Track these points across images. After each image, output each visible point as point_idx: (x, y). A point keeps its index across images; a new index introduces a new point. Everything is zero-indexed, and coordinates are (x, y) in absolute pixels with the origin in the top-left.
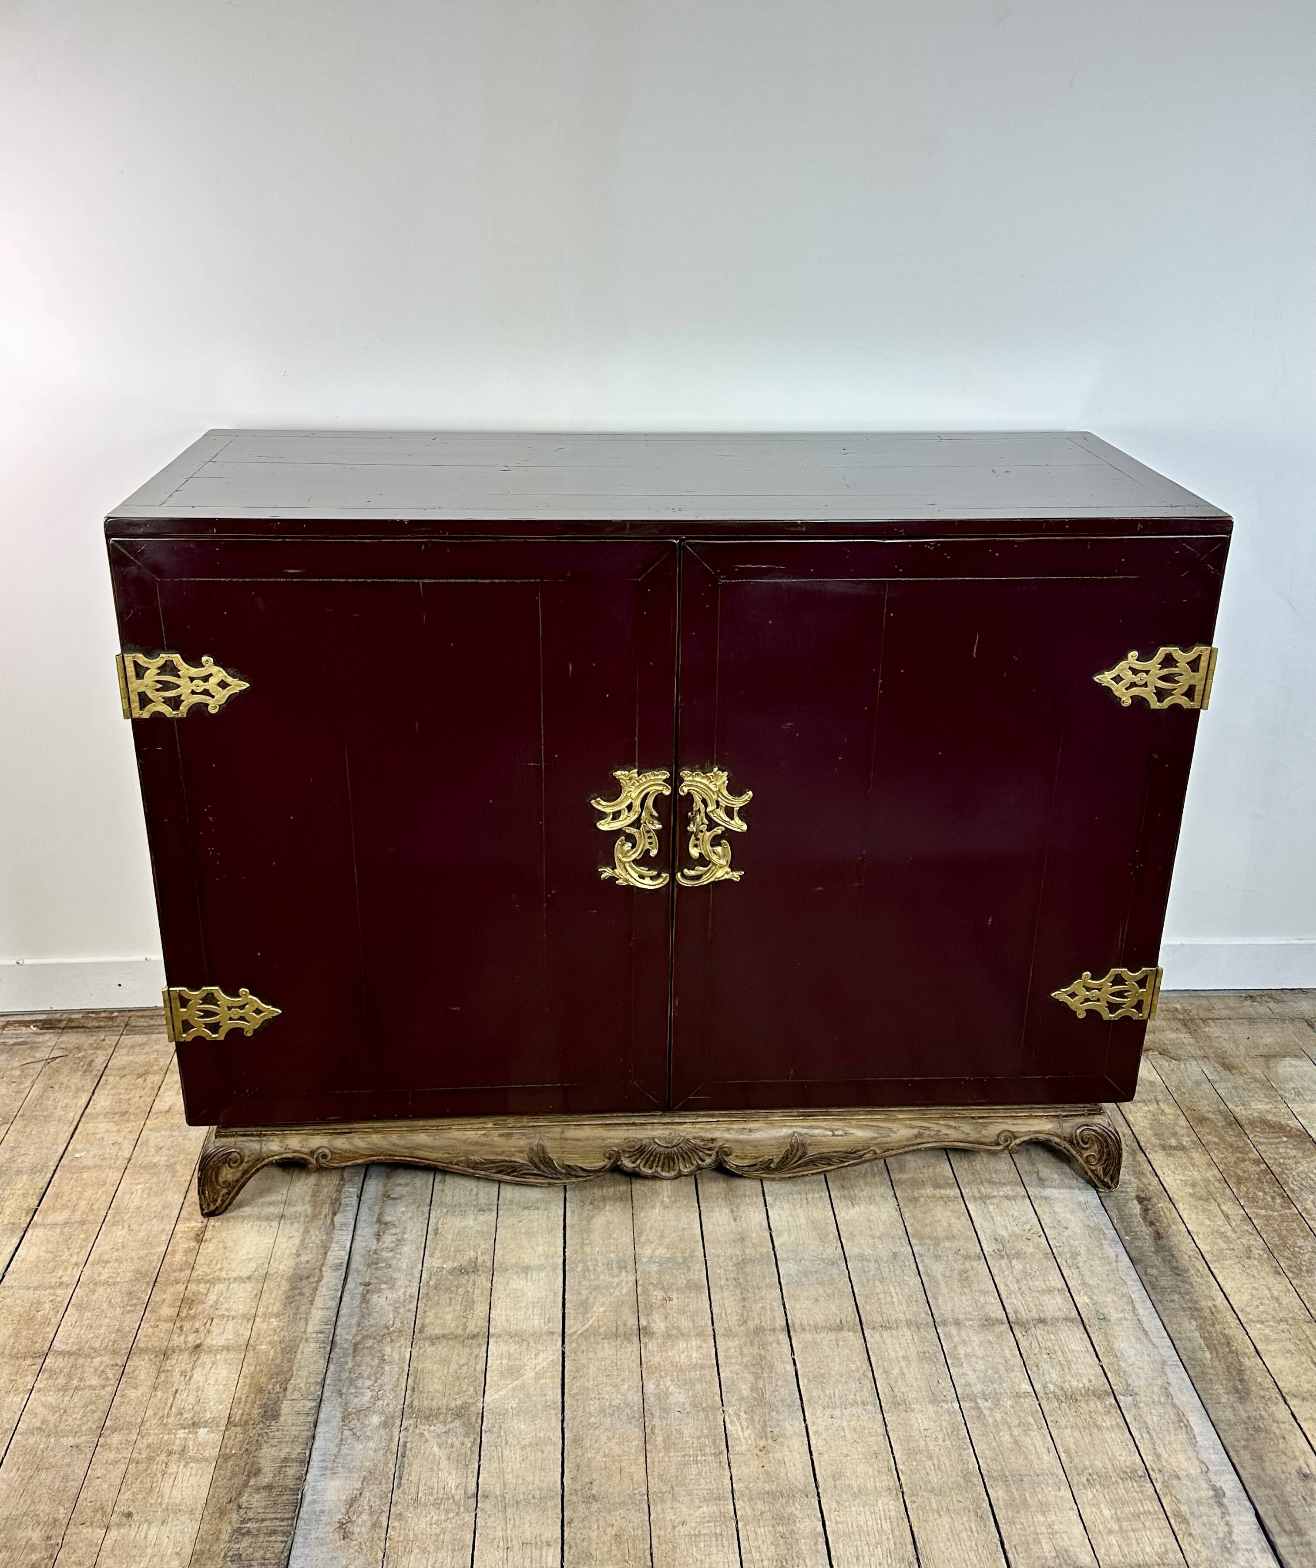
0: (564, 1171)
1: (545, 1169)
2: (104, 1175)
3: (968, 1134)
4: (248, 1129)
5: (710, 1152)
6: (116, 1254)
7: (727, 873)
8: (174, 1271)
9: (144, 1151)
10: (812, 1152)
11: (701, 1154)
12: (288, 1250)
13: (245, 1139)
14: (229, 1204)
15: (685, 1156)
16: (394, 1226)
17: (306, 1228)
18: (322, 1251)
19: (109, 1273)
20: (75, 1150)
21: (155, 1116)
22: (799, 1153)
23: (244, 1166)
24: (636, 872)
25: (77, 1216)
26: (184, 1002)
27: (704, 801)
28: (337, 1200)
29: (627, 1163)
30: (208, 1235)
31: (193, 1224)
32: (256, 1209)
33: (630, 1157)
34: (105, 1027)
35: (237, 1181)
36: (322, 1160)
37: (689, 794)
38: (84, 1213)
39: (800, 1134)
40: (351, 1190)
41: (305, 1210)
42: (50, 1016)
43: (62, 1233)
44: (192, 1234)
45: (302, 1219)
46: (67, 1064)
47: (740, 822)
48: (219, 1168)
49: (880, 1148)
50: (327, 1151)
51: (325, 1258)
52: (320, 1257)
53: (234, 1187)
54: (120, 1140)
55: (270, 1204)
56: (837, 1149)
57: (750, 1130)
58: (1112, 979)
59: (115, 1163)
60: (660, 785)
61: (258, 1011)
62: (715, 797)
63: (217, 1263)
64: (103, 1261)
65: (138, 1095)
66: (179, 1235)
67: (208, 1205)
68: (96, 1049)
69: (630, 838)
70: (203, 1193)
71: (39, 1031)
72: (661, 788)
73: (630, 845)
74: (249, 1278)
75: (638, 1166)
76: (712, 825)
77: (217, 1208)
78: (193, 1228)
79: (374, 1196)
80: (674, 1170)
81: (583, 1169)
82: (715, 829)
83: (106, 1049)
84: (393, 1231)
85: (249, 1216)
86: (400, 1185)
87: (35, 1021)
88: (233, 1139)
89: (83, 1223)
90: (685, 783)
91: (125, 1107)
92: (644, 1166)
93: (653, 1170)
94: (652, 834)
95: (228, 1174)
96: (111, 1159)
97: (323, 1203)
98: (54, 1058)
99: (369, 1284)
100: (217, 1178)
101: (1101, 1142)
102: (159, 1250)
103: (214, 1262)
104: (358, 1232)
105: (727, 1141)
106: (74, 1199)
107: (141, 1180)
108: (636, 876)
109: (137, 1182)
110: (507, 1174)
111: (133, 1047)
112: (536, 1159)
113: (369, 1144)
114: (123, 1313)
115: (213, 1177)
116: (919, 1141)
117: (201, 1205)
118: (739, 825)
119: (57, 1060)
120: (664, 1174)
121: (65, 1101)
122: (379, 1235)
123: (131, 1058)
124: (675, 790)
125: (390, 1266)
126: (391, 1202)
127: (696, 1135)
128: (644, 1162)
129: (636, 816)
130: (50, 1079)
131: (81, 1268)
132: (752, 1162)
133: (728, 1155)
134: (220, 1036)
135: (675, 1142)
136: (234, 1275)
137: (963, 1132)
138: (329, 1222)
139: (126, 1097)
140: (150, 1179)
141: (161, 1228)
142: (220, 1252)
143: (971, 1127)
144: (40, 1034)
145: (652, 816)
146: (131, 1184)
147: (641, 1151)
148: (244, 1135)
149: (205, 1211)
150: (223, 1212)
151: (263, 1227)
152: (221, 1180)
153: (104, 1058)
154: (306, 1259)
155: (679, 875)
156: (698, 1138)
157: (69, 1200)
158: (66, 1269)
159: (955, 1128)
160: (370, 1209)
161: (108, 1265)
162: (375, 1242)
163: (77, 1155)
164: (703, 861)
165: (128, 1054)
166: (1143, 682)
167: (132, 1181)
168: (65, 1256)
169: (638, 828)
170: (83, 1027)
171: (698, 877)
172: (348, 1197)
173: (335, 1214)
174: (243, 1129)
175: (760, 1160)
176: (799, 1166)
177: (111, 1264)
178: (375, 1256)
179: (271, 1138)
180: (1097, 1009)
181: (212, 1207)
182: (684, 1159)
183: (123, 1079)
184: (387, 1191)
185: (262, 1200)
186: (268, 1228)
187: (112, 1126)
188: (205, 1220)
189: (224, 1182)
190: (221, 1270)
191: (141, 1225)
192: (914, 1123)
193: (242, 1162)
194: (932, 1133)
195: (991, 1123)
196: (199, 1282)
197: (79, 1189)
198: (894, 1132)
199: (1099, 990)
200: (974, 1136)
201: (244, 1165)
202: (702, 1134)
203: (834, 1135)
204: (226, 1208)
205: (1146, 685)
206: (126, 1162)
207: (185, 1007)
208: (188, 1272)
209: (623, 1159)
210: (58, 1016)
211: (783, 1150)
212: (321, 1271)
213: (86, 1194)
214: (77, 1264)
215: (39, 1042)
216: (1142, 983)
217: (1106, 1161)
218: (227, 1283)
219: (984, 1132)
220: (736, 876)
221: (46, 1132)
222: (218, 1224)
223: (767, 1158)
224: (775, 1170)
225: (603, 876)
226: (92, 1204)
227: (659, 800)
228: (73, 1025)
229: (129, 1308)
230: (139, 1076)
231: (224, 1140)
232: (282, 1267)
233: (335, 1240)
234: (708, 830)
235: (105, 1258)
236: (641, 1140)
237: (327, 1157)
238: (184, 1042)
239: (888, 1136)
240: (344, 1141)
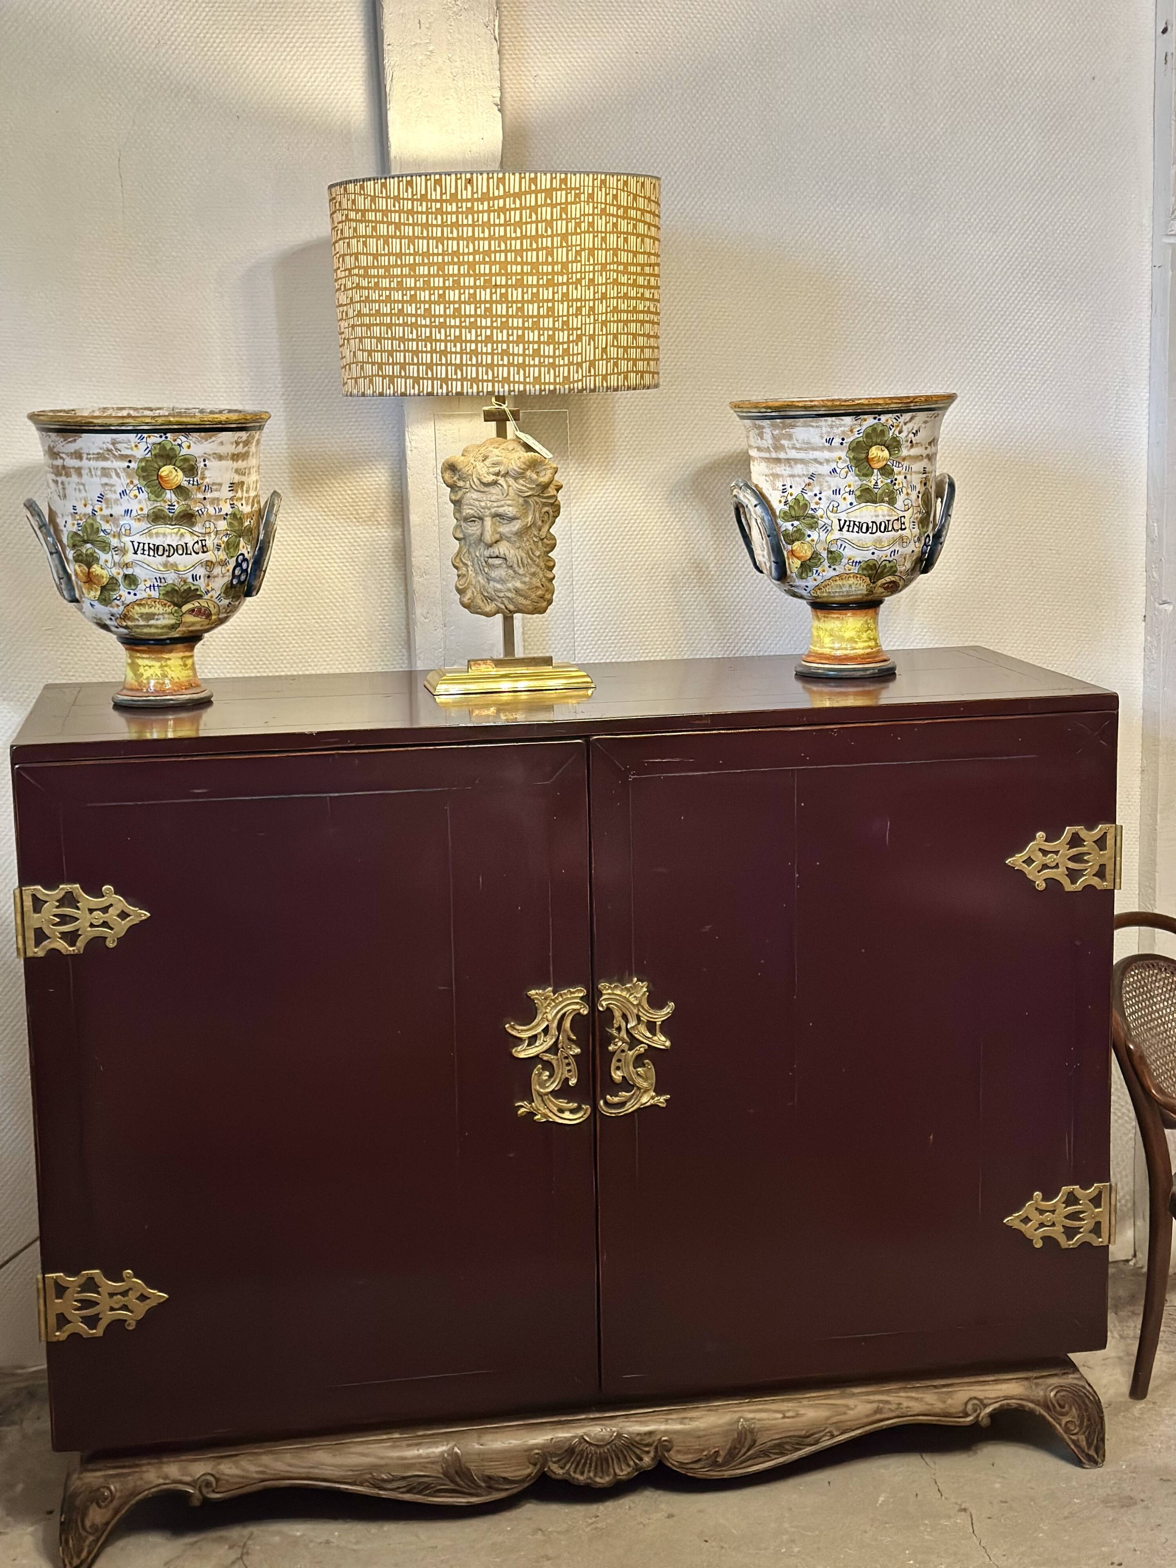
0: (483, 1484)
1: (461, 1483)
3: (932, 1405)
4: (119, 1460)
5: (647, 1449)
7: (653, 1098)
10: (762, 1439)
11: (638, 1452)
13: (115, 1471)
15: (620, 1455)
22: (747, 1442)
23: (115, 1503)
24: (555, 1105)
26: (61, 1290)
27: (624, 1017)
29: (557, 1470)
33: (559, 1461)
35: (107, 1524)
36: (205, 1490)
37: (609, 1009)
39: (746, 1420)
47: (663, 1038)
48: (86, 1508)
49: (838, 1429)
50: (211, 1479)
53: (103, 1533)
56: (790, 1435)
57: (691, 1419)
58: (1065, 1198)
60: (577, 1003)
61: (143, 1298)
62: (636, 1011)
67: (72, 1557)
69: (548, 1065)
70: (67, 1543)
72: (578, 1007)
73: (547, 1073)
75: (568, 1472)
76: (634, 1042)
80: (608, 1475)
81: (505, 1479)
82: (638, 1048)
88: (99, 1474)
90: (604, 997)
92: (575, 1472)
93: (585, 1475)
94: (572, 1060)
95: (96, 1516)
100: (83, 1522)
101: (1079, 1405)
105: (666, 1433)
108: (555, 1109)
110: (419, 1493)
112: (452, 1471)
113: (260, 1467)
115: (79, 1520)
116: (878, 1417)
118: (661, 1041)
120: (598, 1480)
124: (593, 1007)
127: (631, 1430)
128: (574, 1466)
129: (554, 1040)
132: (695, 1457)
133: (669, 1451)
134: (98, 1332)
135: (607, 1439)
137: (927, 1403)
143: (936, 1397)
145: (570, 1039)
147: (570, 1453)
148: (113, 1468)
152: (88, 1523)
155: (602, 1102)
156: (633, 1433)
159: (917, 1400)
164: (626, 1085)
166: (1053, 864)
169: (556, 1054)
171: (623, 1104)
174: (113, 1462)
175: (705, 1453)
176: (749, 1459)
179: (147, 1468)
180: (1052, 1235)
182: (618, 1458)
189: (92, 1526)
192: (872, 1398)
193: (112, 1499)
194: (893, 1407)
195: (956, 1391)
198: (852, 1409)
199: (1053, 1212)
200: (939, 1406)
202: (637, 1429)
203: (784, 1417)
205: (1057, 866)
207: (61, 1298)
209: (550, 1464)
211: (730, 1440)
216: (1096, 1201)
217: (1087, 1427)
219: (950, 1401)
220: (661, 1100)
223: (712, 1450)
224: (721, 1465)
225: (519, 1112)
227: (577, 1018)
234: (630, 1050)
236: (570, 1440)
237: (211, 1486)
238: (58, 1342)
239: (845, 1413)
240: (231, 1465)
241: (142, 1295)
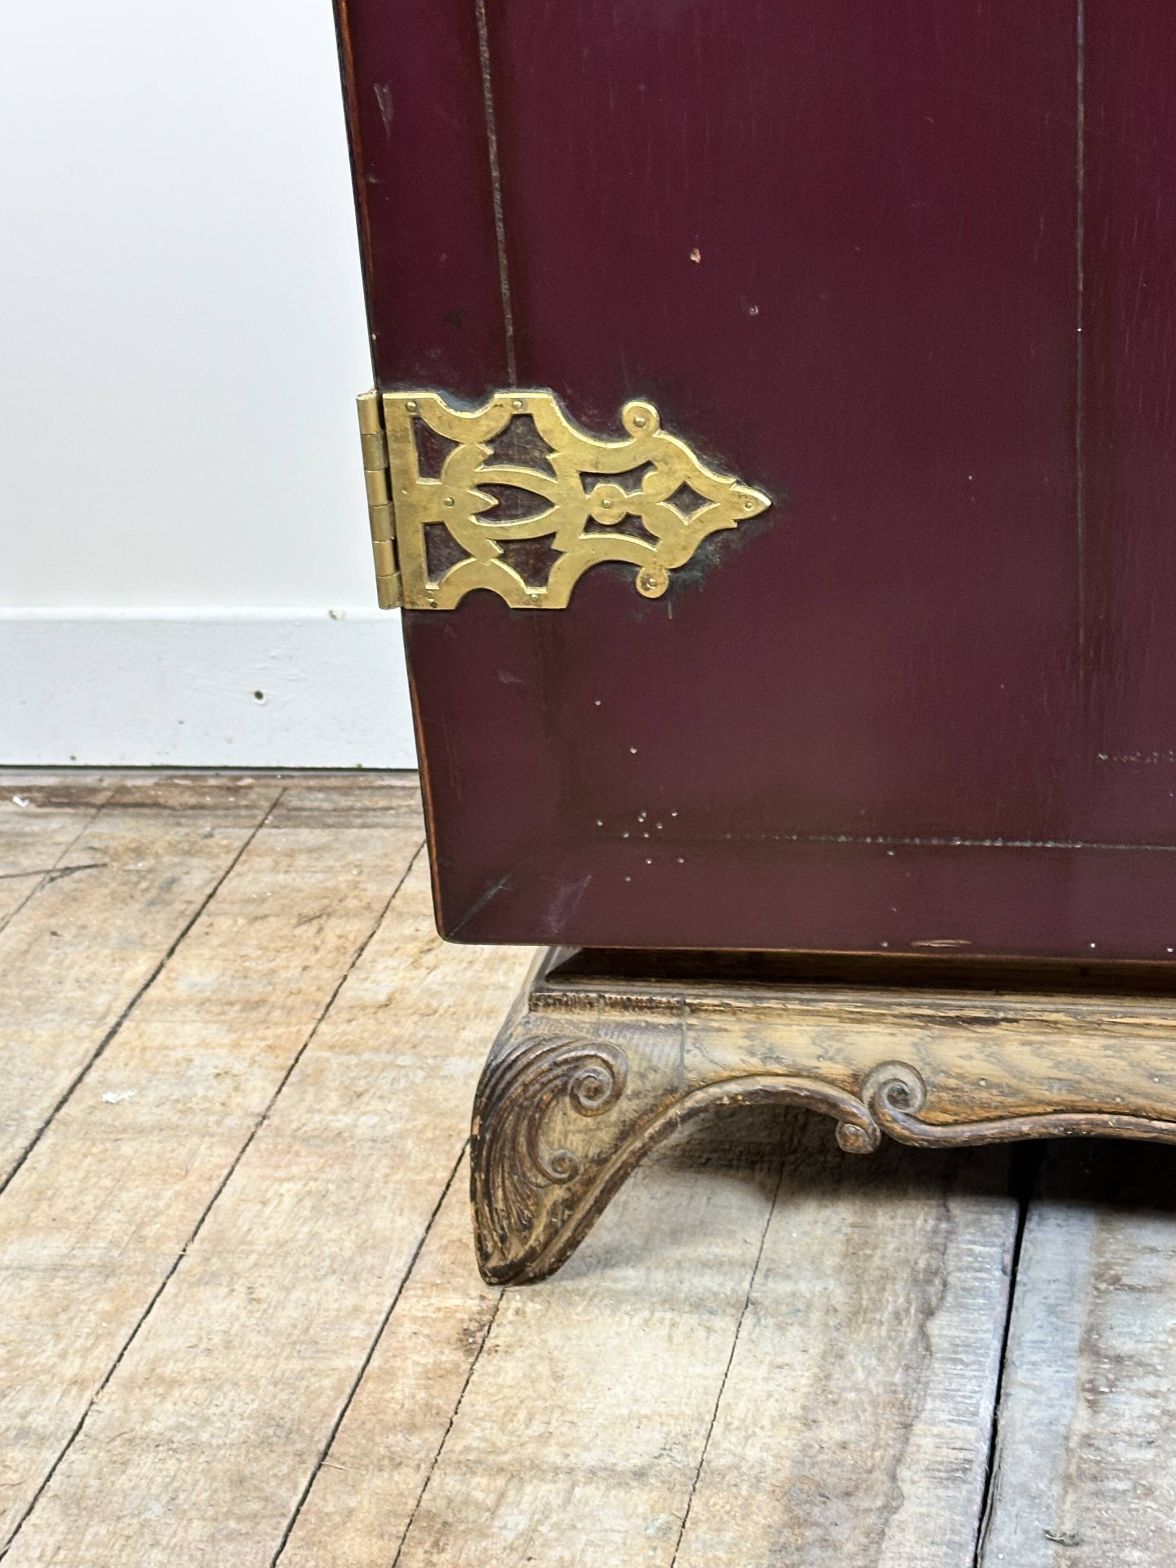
2: (183, 1152)
4: (639, 986)
6: (203, 1362)
8: (389, 1429)
9: (309, 1097)
12: (771, 1403)
13: (629, 1017)
14: (573, 1243)
16: (1150, 1369)
17: (832, 1344)
18: (892, 1417)
19: (177, 1414)
20: (104, 1084)
21: (345, 1015)
23: (626, 1108)
25: (94, 1252)
26: (432, 452)
28: (932, 1273)
30: (500, 1335)
31: (453, 1300)
32: (659, 1276)
34: (214, 807)
35: (601, 1161)
36: (889, 1110)
38: (114, 1243)
40: (977, 1249)
41: (826, 1294)
42: (71, 779)
43: (43, 1292)
44: (450, 1329)
45: (815, 1317)
46: (106, 885)
48: (543, 1109)
50: (909, 1080)
51: (906, 1441)
52: (887, 1436)
53: (589, 1182)
54: (239, 1067)
55: (705, 1265)
59: (218, 1123)
61: (687, 498)
63: (530, 1419)
64: (161, 1380)
65: (296, 963)
66: (408, 1328)
67: (503, 1239)
68: (188, 853)
70: (488, 1195)
71: (33, 809)
74: (640, 1474)
77: (532, 1255)
78: (449, 1313)
79: (1061, 1273)
83: (211, 856)
84: (1149, 1383)
85: (636, 1293)
86: (1153, 1250)
87: (28, 789)
88: (588, 1017)
89: (107, 1270)
91: (258, 989)
95: (569, 1134)
96: (207, 1112)
97: (886, 1278)
98: (68, 871)
99: (1076, 1541)
100: (532, 1144)
102: (339, 1363)
103: (522, 1415)
104: (1018, 1374)
106: (90, 1206)
107: (295, 1170)
109: (281, 1173)
111: (290, 854)
113: (1058, 1065)
114: (212, 1539)
115: (522, 1140)
117: (480, 1240)
119: (77, 875)
121: (90, 967)
122: (1094, 1390)
123: (281, 878)
125: (1149, 1492)
126: (1124, 1296)
130: (53, 915)
131: (89, 1394)
134: (552, 595)
136: (590, 1459)
138: (910, 1334)
139: (264, 966)
140: (322, 1169)
141: (351, 1300)
142: (543, 1387)
144: (37, 816)
146: (264, 1178)
148: (626, 1005)
149: (494, 1262)
150: (552, 1271)
151: (682, 1328)
152: (546, 1154)
153: (207, 875)
154: (838, 1435)
157: (74, 1209)
158: (43, 1393)
160: (1052, 1310)
161: (176, 1393)
162: (1084, 1412)
163: (110, 1097)
165: (275, 869)
167: (268, 1171)
168: (47, 1355)
170: (156, 805)
172: (969, 1268)
173: (929, 1312)
174: (623, 987)
177: (186, 1391)
178: (1089, 1455)
179: (717, 1020)
181: (516, 1251)
183: (258, 925)
184: (1108, 1265)
185: (677, 1253)
186: (701, 1333)
187: (215, 1033)
188: (494, 1293)
189: (557, 1162)
190: (544, 1438)
191: (288, 1290)
193: (617, 1095)
196: (468, 1468)
197: (107, 1182)
201: (624, 1104)
204: (562, 1258)
206: (251, 1122)
207: (437, 475)
208: (434, 1436)
210: (90, 779)
212: (894, 1478)
213: (124, 1196)
214: (78, 1382)
215: (33, 834)
218: (563, 1483)
221: (27, 1036)
222: (533, 1307)
226: (141, 1225)
228: (127, 799)
229: (232, 1524)
230: (305, 920)
231: (559, 1016)
232: (752, 1453)
233: (937, 1389)
235: (169, 1369)
237: (906, 1103)
238: (433, 613)
240: (971, 1047)
241: (684, 488)
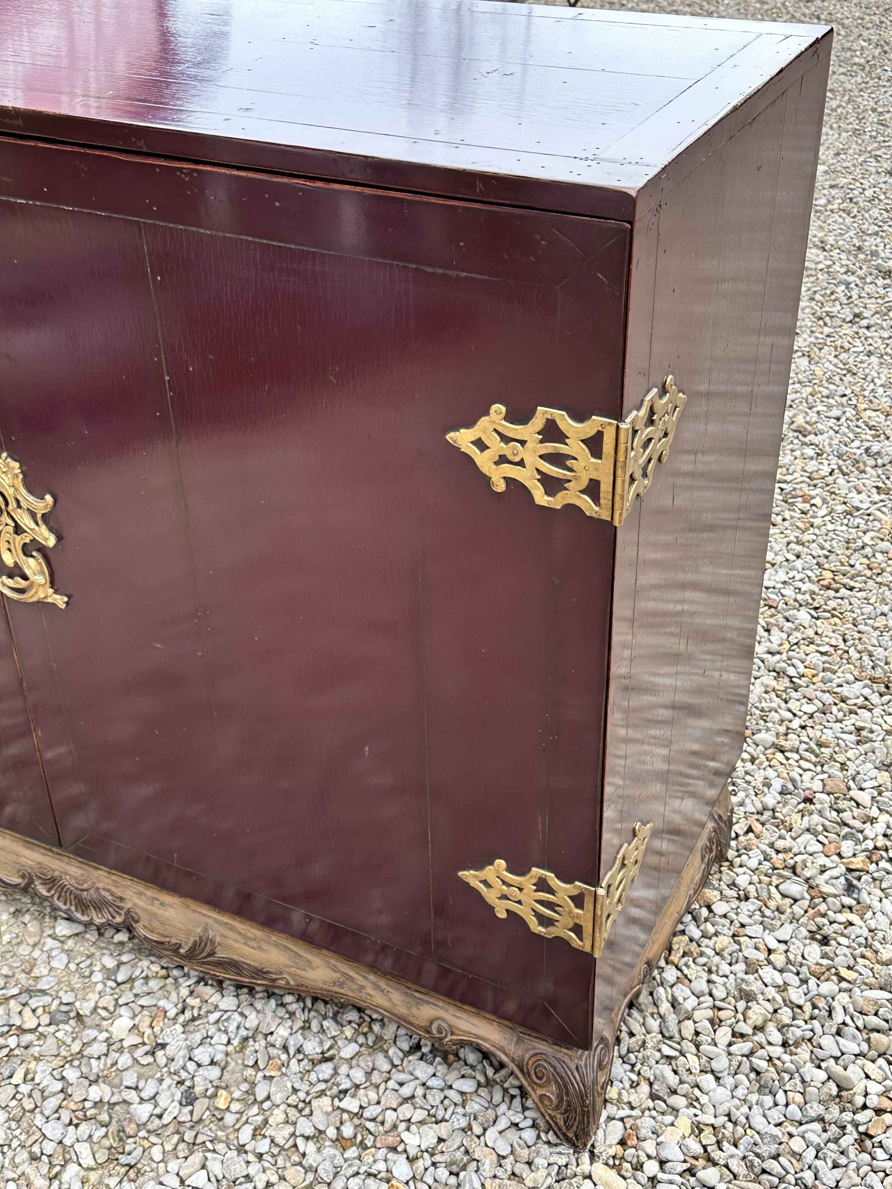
3: (396, 1004)
5: (119, 911)
7: (50, 595)
10: (221, 954)
11: (111, 909)
15: (95, 906)
22: (208, 949)
29: (42, 891)
33: (43, 884)
39: (213, 930)
47: (47, 534)
49: (294, 980)
56: (248, 962)
57: (162, 904)
58: (536, 881)
75: (52, 898)
80: (86, 916)
81: (2, 880)
82: (23, 536)
93: (67, 907)
101: (559, 1085)
105: (137, 906)
116: (337, 989)
118: (47, 537)
120: (77, 916)
127: (107, 887)
128: (56, 895)
132: (160, 939)
133: (137, 922)
135: (85, 886)
137: (390, 1000)
143: (404, 1002)
147: (51, 882)
156: (108, 890)
159: (383, 991)
166: (518, 459)
171: (24, 591)
175: (171, 940)
176: (209, 963)
180: (520, 913)
182: (95, 908)
192: (340, 965)
194: (354, 986)
195: (428, 1003)
198: (314, 969)
199: (521, 889)
200: (401, 1010)
202: (113, 888)
203: (245, 944)
205: (523, 464)
209: (37, 883)
211: (192, 940)
216: (577, 902)
217: (566, 1111)
219: (414, 1011)
220: (59, 601)
223: (174, 941)
236: (54, 871)
239: (305, 970)
